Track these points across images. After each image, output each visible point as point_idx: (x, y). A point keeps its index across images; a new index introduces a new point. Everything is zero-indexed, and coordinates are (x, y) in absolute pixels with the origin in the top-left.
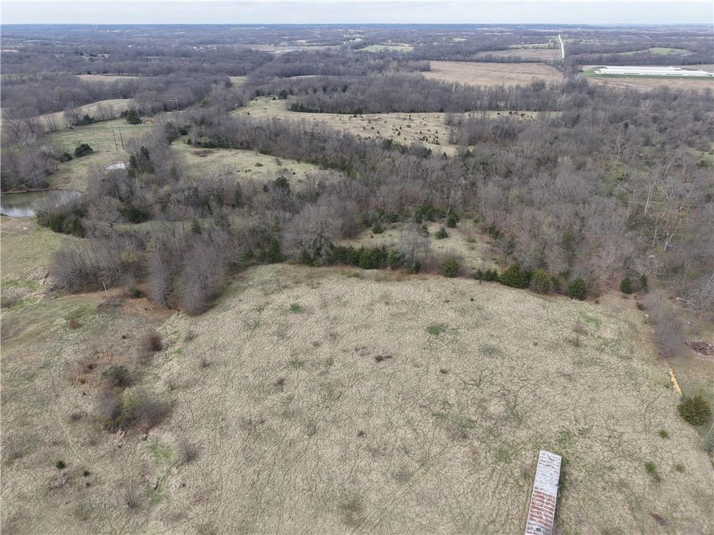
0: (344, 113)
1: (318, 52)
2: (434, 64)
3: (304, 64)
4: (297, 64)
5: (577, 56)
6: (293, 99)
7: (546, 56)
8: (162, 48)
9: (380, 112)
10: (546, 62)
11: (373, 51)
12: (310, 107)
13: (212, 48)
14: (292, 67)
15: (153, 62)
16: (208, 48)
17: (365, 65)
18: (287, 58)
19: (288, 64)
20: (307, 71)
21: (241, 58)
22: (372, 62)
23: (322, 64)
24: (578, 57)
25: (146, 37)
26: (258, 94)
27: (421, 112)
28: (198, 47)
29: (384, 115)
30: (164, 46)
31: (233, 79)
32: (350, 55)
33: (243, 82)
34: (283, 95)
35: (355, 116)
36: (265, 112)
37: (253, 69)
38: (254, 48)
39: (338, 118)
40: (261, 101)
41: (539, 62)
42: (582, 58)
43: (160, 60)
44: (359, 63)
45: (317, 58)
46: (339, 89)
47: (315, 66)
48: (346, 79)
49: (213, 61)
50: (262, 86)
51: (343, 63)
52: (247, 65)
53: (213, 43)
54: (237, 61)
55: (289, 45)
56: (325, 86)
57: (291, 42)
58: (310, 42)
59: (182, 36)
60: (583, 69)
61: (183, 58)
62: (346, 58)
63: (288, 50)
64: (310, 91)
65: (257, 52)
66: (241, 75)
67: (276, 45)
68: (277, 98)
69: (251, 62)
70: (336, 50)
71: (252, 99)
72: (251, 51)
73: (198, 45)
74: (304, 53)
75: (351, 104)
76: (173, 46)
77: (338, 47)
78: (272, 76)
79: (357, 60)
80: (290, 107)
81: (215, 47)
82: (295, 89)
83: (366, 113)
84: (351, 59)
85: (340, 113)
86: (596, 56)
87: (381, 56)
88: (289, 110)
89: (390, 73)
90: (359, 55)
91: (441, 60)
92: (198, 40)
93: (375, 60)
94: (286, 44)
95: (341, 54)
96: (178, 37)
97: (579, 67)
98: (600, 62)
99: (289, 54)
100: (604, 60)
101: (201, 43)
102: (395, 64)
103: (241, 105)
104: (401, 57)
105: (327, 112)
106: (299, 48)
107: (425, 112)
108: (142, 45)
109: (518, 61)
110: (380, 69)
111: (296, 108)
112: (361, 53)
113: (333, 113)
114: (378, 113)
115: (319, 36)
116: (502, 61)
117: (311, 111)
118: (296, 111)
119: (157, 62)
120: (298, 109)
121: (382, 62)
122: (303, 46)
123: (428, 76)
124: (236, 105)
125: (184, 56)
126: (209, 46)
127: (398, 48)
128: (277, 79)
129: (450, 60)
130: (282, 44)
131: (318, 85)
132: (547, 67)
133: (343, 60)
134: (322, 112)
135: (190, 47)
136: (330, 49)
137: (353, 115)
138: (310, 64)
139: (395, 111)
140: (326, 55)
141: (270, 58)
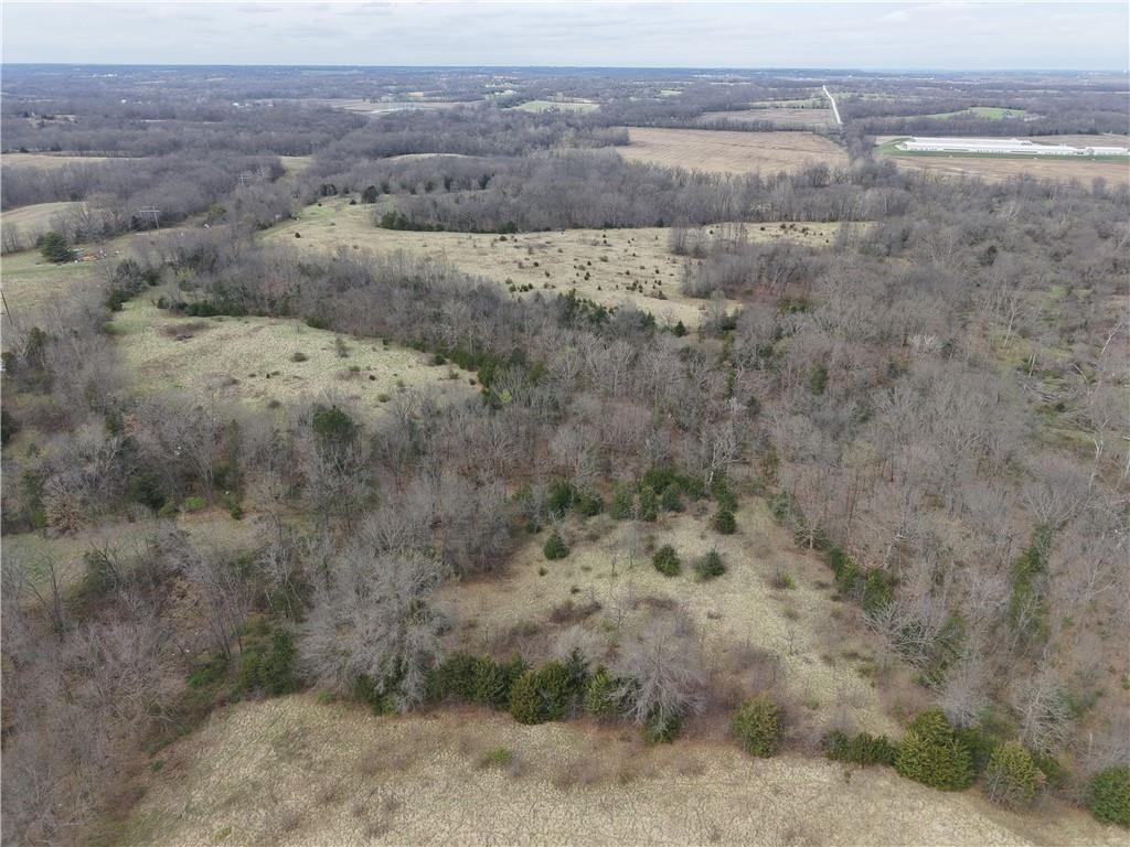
0: (483, 232)
1: (441, 113)
2: (635, 134)
3: (417, 134)
4: (404, 134)
5: (863, 120)
6: (389, 203)
7: (813, 120)
8: (178, 104)
9: (548, 229)
10: (814, 131)
11: (534, 111)
12: (418, 220)
13: (265, 104)
14: (395, 139)
15: (151, 130)
16: (259, 105)
17: (520, 135)
18: (388, 123)
19: (388, 134)
20: (420, 145)
21: (307, 124)
22: (532, 130)
23: (446, 135)
24: (866, 121)
25: (156, 86)
26: (326, 191)
27: (623, 226)
28: (242, 103)
29: (556, 236)
30: (183, 100)
31: (286, 161)
32: (494, 118)
33: (304, 166)
34: (370, 196)
35: (503, 239)
36: (331, 231)
37: (324, 144)
38: (335, 104)
39: (469, 244)
40: (327, 206)
41: (802, 129)
42: (872, 124)
43: (164, 127)
44: (509, 132)
45: (440, 123)
46: (475, 183)
47: (435, 137)
48: (487, 163)
49: (259, 127)
50: (334, 177)
51: (484, 133)
52: (315, 136)
53: (270, 96)
54: (300, 128)
55: (395, 101)
56: (449, 176)
57: (399, 96)
58: (430, 95)
59: (218, 85)
60: (878, 143)
61: (206, 123)
62: (488, 123)
63: (393, 108)
64: (421, 187)
65: (341, 111)
66: (304, 154)
67: (374, 99)
68: (359, 200)
69: (323, 131)
70: (472, 109)
71: (310, 203)
72: (329, 110)
73: (241, 99)
74: (419, 113)
75: (497, 215)
76: (198, 101)
77: (476, 104)
78: (356, 156)
79: (508, 127)
80: (380, 221)
81: (270, 102)
82: (394, 185)
83: (524, 231)
84: (497, 125)
85: (474, 231)
86: (894, 120)
87: (547, 119)
88: (378, 226)
89: (564, 150)
90: (510, 118)
91: (645, 126)
92: (243, 91)
93: (536, 126)
94: (390, 99)
95: (480, 116)
96: (211, 86)
97: (870, 138)
98: (901, 130)
99: (392, 116)
100: (906, 126)
101: (249, 96)
102: (571, 133)
103: (288, 217)
104: (580, 122)
105: (450, 231)
106: (412, 106)
107: (631, 226)
108: (144, 99)
109: (769, 128)
110: (546, 142)
111: (393, 223)
112: (512, 114)
113: (462, 231)
114: (545, 230)
115: (445, 86)
116: (744, 128)
117: (419, 228)
118: (392, 228)
119: (158, 130)
120: (395, 224)
121: (548, 130)
122: (419, 102)
123: (629, 155)
124: (277, 217)
125: (210, 118)
126: (259, 101)
127: (574, 107)
128: (365, 162)
129: (660, 127)
130: (384, 98)
131: (436, 176)
132: (817, 138)
133: (483, 126)
134: (440, 229)
135: (227, 104)
136: (462, 108)
137: (499, 236)
138: (428, 134)
139: (576, 226)
140: (455, 118)
141: (359, 122)
